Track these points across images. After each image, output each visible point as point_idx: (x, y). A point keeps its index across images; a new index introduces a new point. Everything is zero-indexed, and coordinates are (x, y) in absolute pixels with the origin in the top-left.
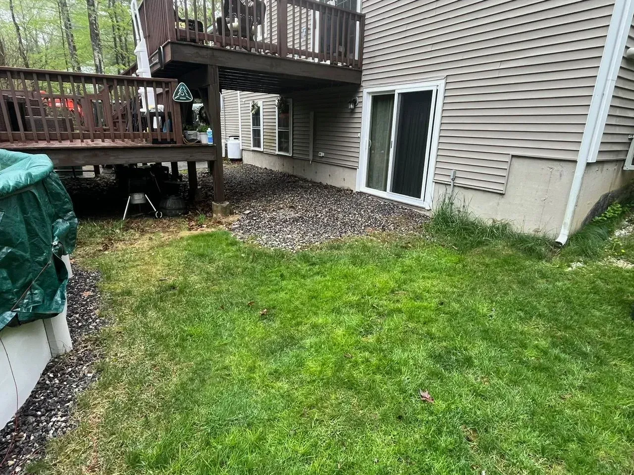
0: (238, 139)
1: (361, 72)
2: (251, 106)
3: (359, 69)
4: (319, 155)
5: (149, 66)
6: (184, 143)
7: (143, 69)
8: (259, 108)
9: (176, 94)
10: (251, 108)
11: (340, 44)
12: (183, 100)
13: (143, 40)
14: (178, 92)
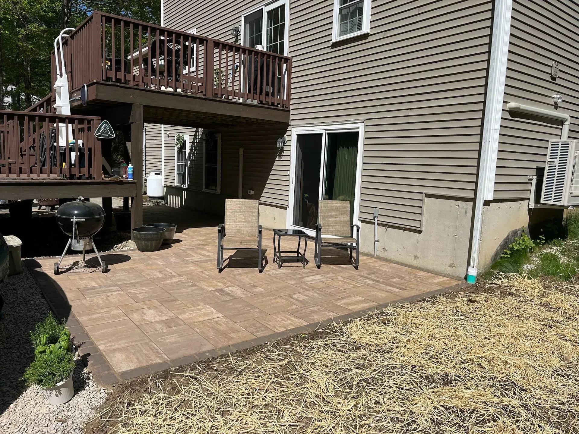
0: (160, 174)
1: (289, 111)
2: (176, 139)
3: (286, 109)
4: (249, 193)
5: (68, 101)
6: (103, 179)
7: (62, 103)
8: (184, 142)
9: (98, 131)
10: (176, 141)
11: (267, 84)
12: (105, 136)
13: (65, 75)
14: (100, 128)
